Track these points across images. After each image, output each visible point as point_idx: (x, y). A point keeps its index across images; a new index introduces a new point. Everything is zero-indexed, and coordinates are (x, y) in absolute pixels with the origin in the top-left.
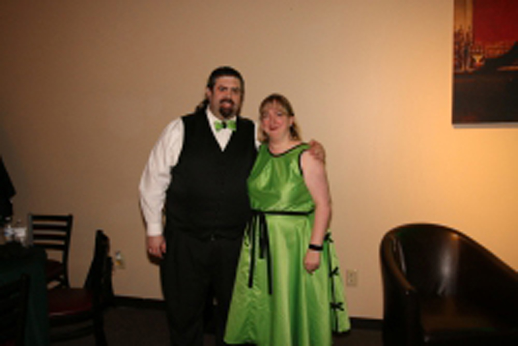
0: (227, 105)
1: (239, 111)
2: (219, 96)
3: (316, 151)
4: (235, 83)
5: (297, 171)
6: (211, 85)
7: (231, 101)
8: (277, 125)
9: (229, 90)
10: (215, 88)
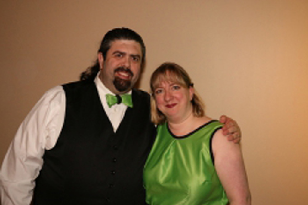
0: (124, 75)
1: (138, 83)
2: (114, 63)
3: (230, 130)
4: (135, 48)
5: (207, 157)
6: (104, 50)
7: (128, 71)
8: (175, 101)
9: (127, 57)
10: (110, 53)
